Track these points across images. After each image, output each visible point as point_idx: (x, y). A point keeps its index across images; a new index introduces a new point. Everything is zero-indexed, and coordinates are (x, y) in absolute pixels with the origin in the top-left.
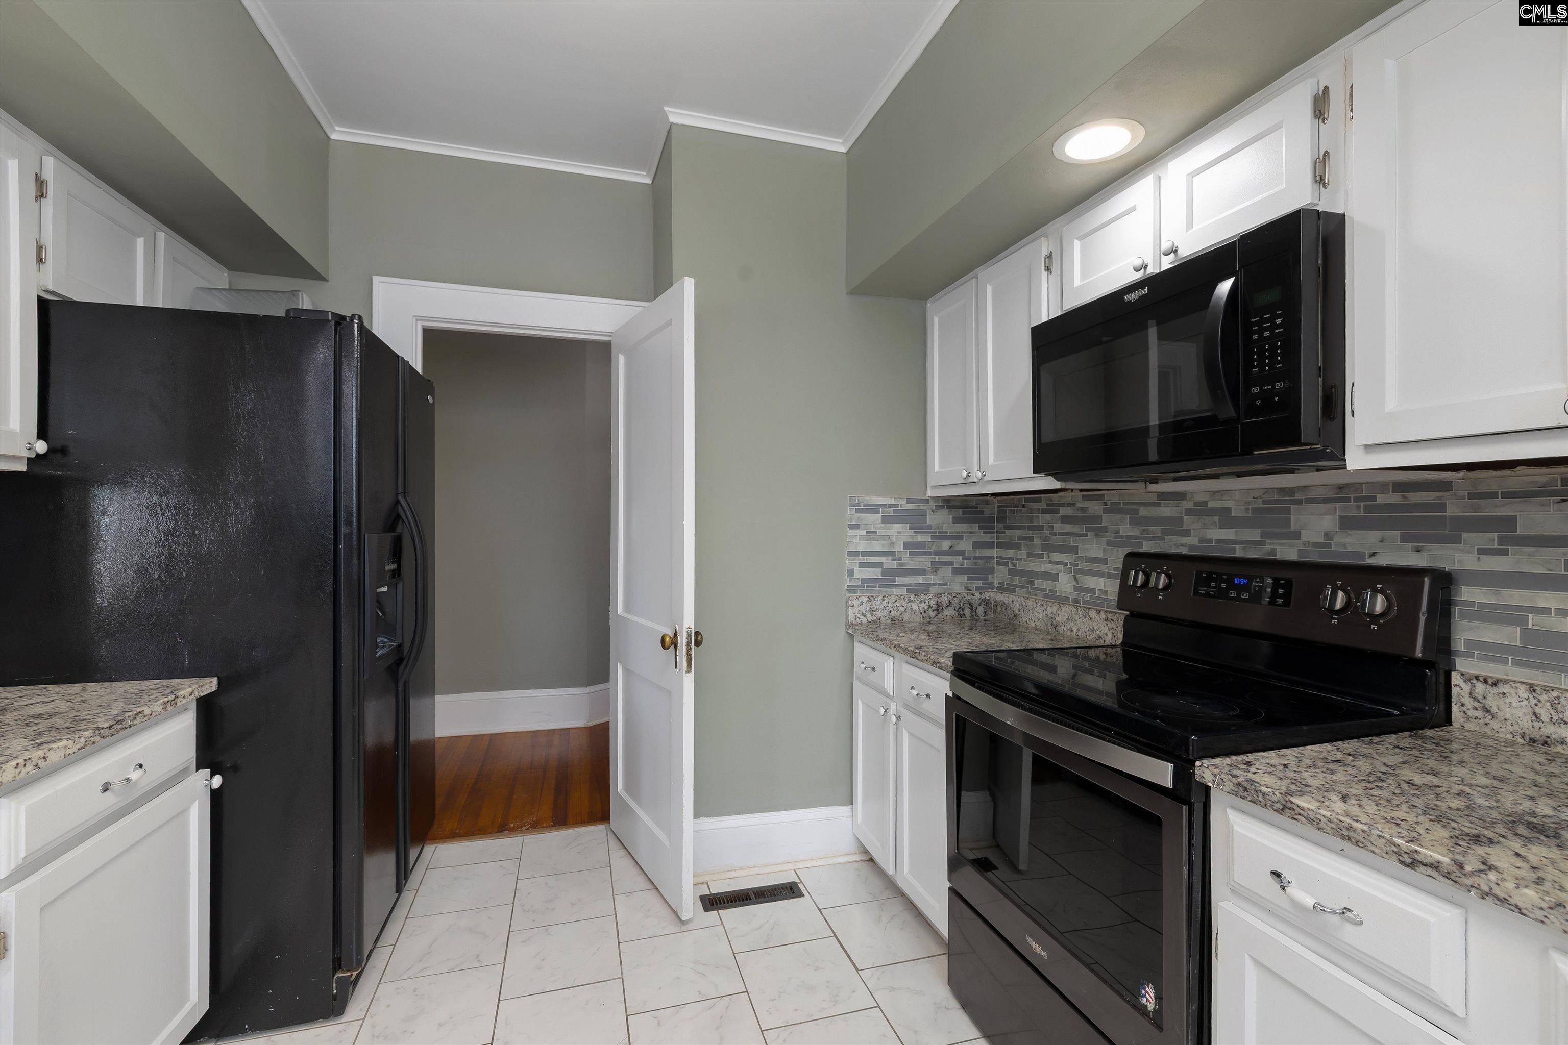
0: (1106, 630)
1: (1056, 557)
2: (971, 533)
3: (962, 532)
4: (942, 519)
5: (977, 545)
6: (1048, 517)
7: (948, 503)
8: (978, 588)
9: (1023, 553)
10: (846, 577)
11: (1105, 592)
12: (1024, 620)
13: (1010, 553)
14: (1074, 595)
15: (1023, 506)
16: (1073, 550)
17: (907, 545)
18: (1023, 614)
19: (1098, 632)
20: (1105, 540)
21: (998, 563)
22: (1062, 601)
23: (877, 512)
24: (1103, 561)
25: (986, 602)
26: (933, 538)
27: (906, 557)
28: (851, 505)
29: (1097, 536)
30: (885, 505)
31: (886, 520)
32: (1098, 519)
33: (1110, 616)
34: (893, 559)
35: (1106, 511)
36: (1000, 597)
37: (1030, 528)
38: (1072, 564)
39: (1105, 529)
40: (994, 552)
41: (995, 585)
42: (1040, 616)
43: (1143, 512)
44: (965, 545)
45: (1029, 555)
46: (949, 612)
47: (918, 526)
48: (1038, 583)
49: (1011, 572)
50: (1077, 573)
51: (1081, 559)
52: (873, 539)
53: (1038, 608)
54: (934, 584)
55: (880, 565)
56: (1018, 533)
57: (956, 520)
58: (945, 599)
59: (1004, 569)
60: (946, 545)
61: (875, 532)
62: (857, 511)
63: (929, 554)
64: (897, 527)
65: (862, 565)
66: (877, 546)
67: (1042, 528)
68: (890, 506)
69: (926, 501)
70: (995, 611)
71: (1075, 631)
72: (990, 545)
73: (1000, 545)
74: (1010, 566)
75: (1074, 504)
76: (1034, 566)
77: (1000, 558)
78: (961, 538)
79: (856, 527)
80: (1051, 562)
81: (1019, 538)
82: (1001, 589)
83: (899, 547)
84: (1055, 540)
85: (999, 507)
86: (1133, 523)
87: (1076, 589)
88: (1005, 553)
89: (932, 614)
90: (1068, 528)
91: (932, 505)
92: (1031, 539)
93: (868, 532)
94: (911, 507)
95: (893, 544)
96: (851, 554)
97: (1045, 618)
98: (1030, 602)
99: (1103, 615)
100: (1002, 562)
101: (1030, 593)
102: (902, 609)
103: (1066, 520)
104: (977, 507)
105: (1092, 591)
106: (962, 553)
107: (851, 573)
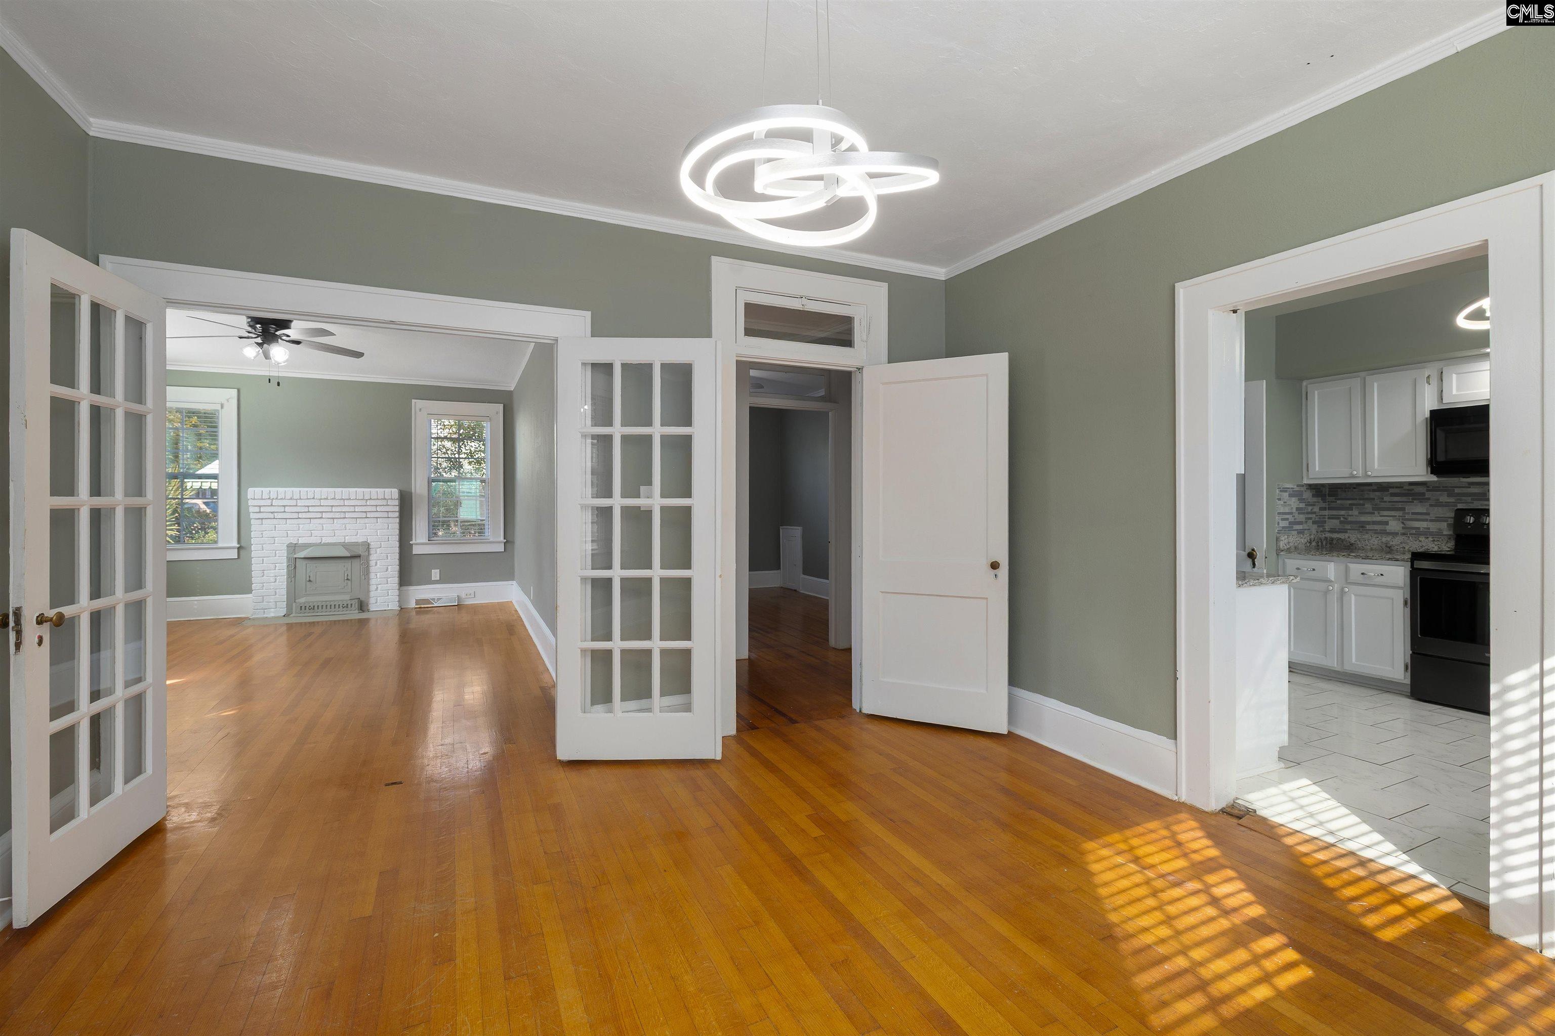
0: (1433, 545)
1: (1386, 513)
2: (1318, 502)
3: (1315, 502)
4: (1308, 495)
5: (1321, 509)
6: (1377, 493)
7: (1311, 487)
8: (1321, 532)
9: (1355, 512)
10: (1277, 526)
11: (1429, 528)
12: (1360, 546)
13: (1343, 512)
14: (1403, 531)
15: (1354, 488)
16: (1403, 509)
17: (1298, 509)
18: (1359, 543)
19: (1426, 547)
20: (1427, 504)
21: (1329, 518)
22: (1395, 534)
23: (1286, 491)
24: (1428, 514)
25: (1326, 538)
26: (1306, 505)
27: (1296, 515)
28: (1278, 488)
29: (1421, 502)
30: (1289, 488)
31: (1290, 496)
32: (1423, 494)
33: (1436, 539)
34: (1293, 516)
35: (1428, 491)
36: (1335, 536)
37: (1360, 499)
38: (1399, 516)
39: (1429, 499)
40: (1326, 513)
41: (1327, 529)
42: (1376, 542)
43: (1457, 491)
44: (1316, 509)
45: (1360, 513)
46: (1314, 544)
47: (1301, 500)
48: (1368, 527)
49: (1341, 522)
50: (1403, 520)
51: (1408, 513)
52: (1285, 506)
53: (1374, 539)
54: (1306, 529)
55: (1287, 519)
56: (1350, 502)
57: (1313, 496)
58: (1312, 537)
59: (1336, 522)
60: (1310, 508)
61: (1286, 502)
62: (1281, 491)
63: (1304, 513)
64: (1293, 499)
65: (1283, 520)
66: (1287, 510)
67: (1374, 499)
68: (1292, 488)
69: (1303, 486)
70: (1330, 544)
71: (1407, 548)
72: (1324, 509)
73: (1330, 509)
74: (1342, 519)
75: (1402, 487)
76: (1363, 518)
77: (1331, 515)
78: (1314, 505)
79: (1279, 499)
80: (1381, 516)
81: (1350, 504)
82: (1332, 531)
83: (1294, 510)
84: (1383, 505)
85: (1329, 488)
86: (1449, 496)
87: (1403, 528)
88: (1335, 512)
89: (1308, 545)
90: (1396, 499)
91: (1305, 488)
92: (1364, 505)
93: (1284, 502)
94: (1298, 489)
95: (1292, 508)
96: (1279, 513)
97: (1380, 544)
98: (1366, 536)
99: (1430, 539)
100: (1331, 517)
101: (1361, 532)
102: (1298, 542)
103: (1393, 495)
104: (1320, 489)
105: (1419, 528)
106: (1315, 513)
107: (1278, 524)
